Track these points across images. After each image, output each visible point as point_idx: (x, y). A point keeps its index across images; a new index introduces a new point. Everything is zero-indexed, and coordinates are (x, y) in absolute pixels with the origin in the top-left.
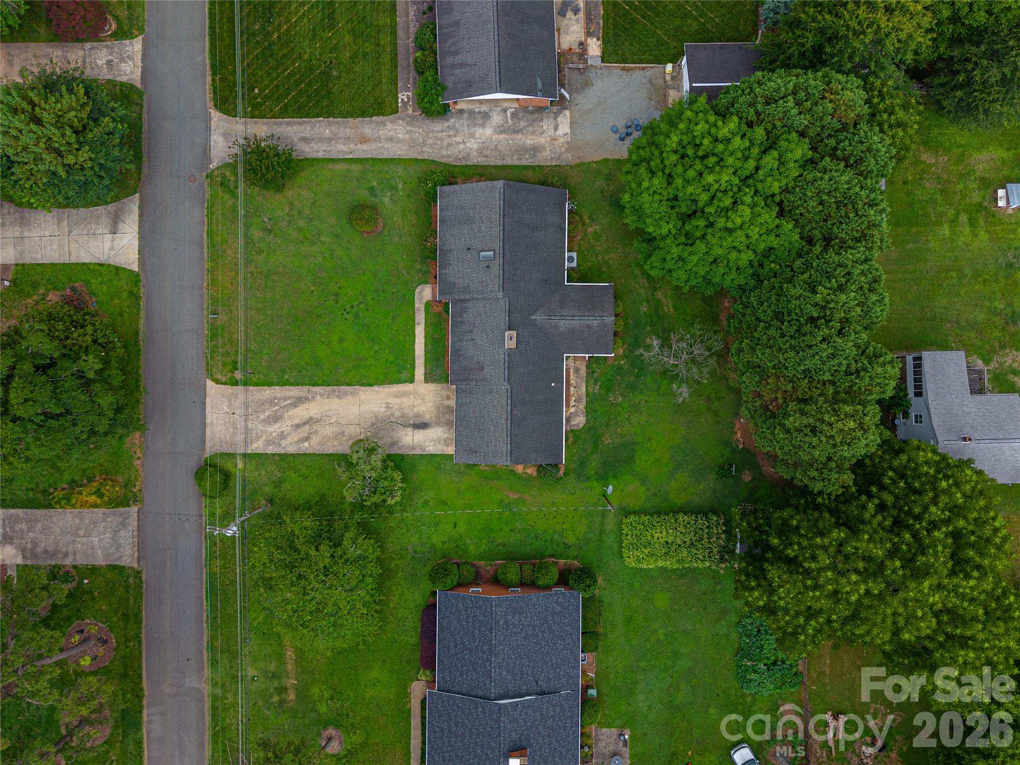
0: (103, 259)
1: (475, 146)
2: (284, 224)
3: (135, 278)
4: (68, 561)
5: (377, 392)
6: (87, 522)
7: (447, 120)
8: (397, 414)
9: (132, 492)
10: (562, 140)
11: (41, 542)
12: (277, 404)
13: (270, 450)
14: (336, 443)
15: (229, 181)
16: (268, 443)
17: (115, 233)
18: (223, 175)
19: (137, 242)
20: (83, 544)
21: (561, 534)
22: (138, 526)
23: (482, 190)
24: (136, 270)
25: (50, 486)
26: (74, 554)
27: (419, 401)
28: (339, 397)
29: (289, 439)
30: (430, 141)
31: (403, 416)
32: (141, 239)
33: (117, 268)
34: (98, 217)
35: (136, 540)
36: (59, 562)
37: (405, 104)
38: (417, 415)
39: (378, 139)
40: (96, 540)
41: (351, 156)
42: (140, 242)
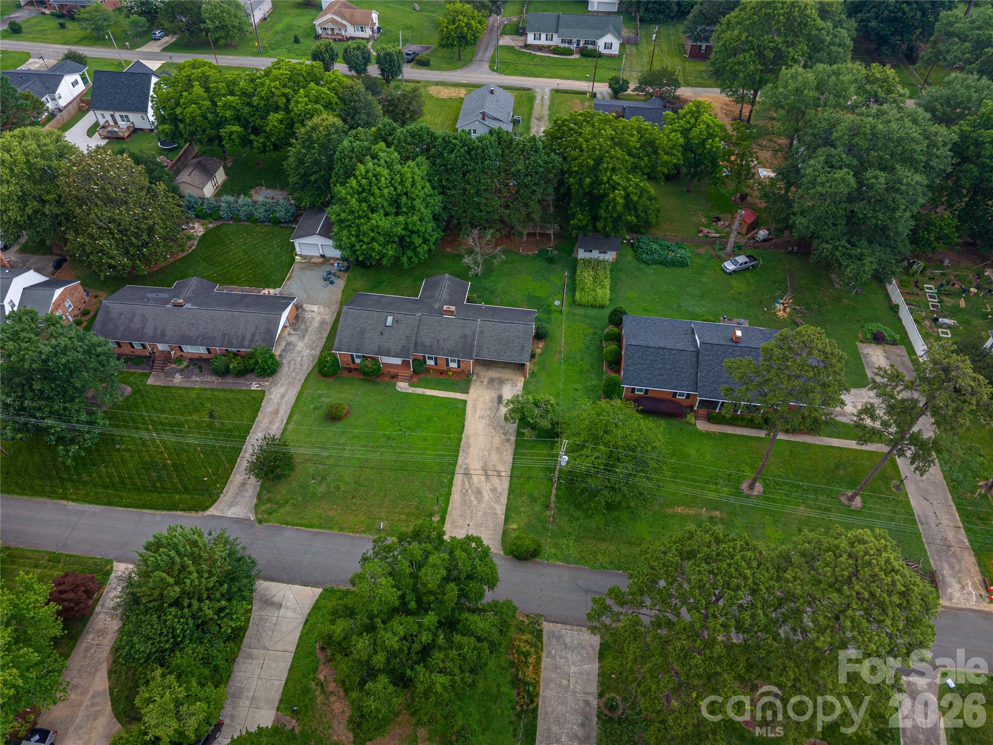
0: (301, 620)
1: (307, 351)
2: (321, 467)
3: (329, 593)
4: (594, 702)
5: (469, 423)
6: (554, 675)
7: (283, 364)
8: (488, 412)
9: (528, 625)
10: (322, 310)
11: (572, 729)
12: (467, 491)
13: (504, 500)
14: (505, 453)
15: (270, 508)
16: (498, 500)
17: (281, 605)
18: (263, 513)
19: (296, 586)
20: (577, 682)
21: (586, 336)
22: (562, 623)
23: (345, 320)
24: (321, 590)
25: (514, 709)
26: (587, 693)
27: (481, 399)
28: (469, 447)
29: (497, 486)
30: (294, 375)
31: (491, 409)
32: (294, 582)
33: (314, 608)
34: (261, 619)
35: (575, 628)
36: (594, 712)
37: (260, 386)
38: (492, 401)
39: (279, 404)
40: (573, 669)
41: (285, 421)
42: (297, 584)
